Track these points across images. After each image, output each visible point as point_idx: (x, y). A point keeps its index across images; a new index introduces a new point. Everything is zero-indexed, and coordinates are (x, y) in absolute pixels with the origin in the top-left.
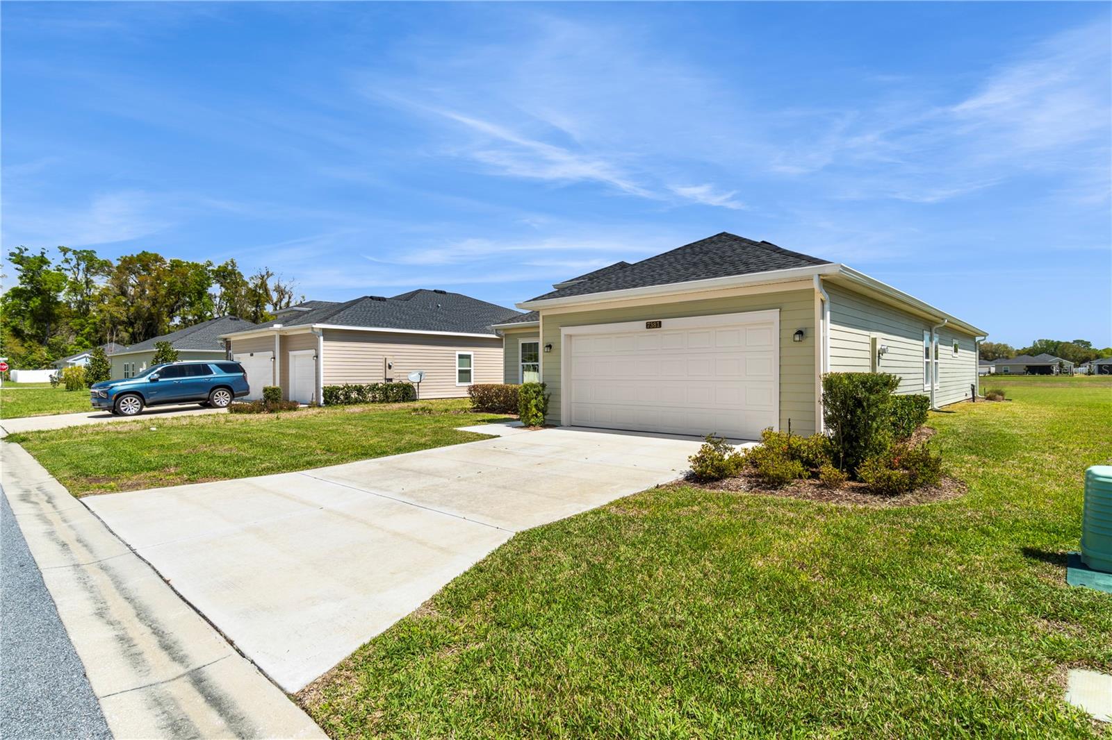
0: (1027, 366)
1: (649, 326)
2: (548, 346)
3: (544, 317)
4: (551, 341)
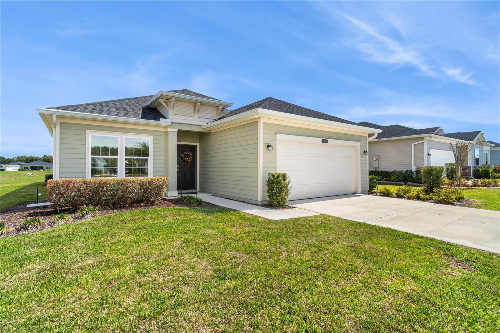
1: (324, 141)
2: (268, 146)
3: (264, 123)
4: (270, 143)
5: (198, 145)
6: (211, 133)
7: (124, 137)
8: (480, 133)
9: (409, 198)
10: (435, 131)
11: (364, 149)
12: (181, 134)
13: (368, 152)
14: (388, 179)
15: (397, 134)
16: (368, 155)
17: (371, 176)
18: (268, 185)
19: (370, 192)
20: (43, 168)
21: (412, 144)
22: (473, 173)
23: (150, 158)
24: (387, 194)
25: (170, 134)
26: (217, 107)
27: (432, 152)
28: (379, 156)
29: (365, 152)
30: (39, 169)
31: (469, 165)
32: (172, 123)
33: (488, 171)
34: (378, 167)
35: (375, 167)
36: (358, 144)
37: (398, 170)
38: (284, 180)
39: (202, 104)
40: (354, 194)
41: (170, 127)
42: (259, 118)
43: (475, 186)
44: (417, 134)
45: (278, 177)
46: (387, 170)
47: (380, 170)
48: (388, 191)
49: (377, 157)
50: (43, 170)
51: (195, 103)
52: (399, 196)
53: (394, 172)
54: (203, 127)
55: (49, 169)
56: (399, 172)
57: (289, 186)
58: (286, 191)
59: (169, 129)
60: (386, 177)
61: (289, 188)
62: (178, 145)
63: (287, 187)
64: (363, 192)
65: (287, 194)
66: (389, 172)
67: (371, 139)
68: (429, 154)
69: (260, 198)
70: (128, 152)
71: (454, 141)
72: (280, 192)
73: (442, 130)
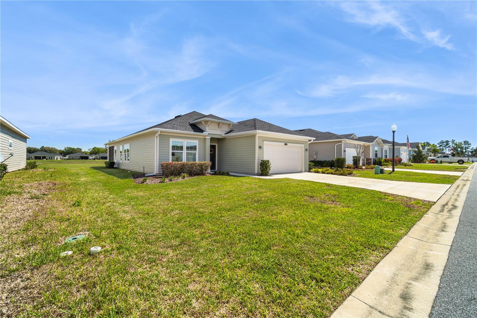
0: (80, 157)
1: (285, 144)
2: (260, 147)
3: (258, 136)
4: (261, 145)
5: (216, 145)
6: (225, 139)
7: (186, 141)
8: (378, 138)
9: (327, 173)
10: (351, 136)
11: (306, 148)
12: (212, 139)
13: (308, 149)
14: (321, 165)
15: (328, 138)
16: (308, 152)
17: (310, 163)
18: (261, 166)
19: (309, 171)
20: (46, 158)
21: (335, 145)
22: (373, 162)
23: (197, 152)
24: (317, 172)
25: (207, 140)
26: (229, 125)
27: (347, 149)
28: (317, 152)
29: (306, 150)
30: (43, 159)
31: (370, 158)
32: (209, 134)
33: (381, 161)
34: (316, 158)
35: (314, 158)
36: (303, 145)
37: (327, 160)
38: (268, 163)
39: (223, 124)
40: (301, 172)
41: (207, 136)
42: (256, 134)
43: (366, 169)
44: (338, 139)
45: (266, 162)
46: (321, 160)
47: (317, 160)
48: (318, 171)
49: (316, 152)
50: (46, 159)
51: (219, 124)
52: (323, 173)
53: (325, 161)
54: (222, 136)
55: (52, 158)
56: (328, 161)
57: (270, 166)
58: (269, 168)
59: (207, 137)
60: (321, 164)
61: (270, 167)
62: (211, 145)
63: (269, 166)
64: (305, 171)
65: (269, 170)
66: (322, 161)
67: (310, 142)
68: (345, 151)
69: (256, 172)
70: (188, 148)
71: (362, 143)
72: (266, 168)
73: (356, 135)
